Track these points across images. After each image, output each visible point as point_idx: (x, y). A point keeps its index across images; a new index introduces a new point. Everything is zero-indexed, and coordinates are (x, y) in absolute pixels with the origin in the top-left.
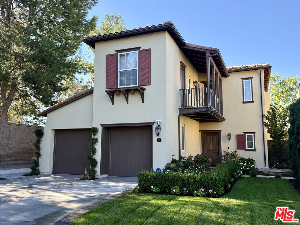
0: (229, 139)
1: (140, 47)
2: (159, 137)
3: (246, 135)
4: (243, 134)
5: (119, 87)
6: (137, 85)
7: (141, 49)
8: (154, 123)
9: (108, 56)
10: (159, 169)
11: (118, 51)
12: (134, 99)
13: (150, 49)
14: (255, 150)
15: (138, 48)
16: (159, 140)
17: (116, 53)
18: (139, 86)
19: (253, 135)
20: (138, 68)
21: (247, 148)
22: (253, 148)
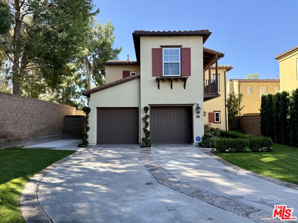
0: (205, 116)
1: (182, 46)
2: (198, 115)
3: (215, 113)
4: (213, 112)
5: (163, 75)
6: (180, 75)
7: (182, 47)
8: (193, 104)
9: (154, 50)
10: (199, 137)
11: (162, 47)
12: (178, 86)
13: (190, 48)
14: (220, 123)
15: (180, 46)
16: (198, 117)
17: (160, 47)
18: (181, 76)
19: (219, 113)
20: (180, 62)
21: (215, 122)
22: (219, 122)
